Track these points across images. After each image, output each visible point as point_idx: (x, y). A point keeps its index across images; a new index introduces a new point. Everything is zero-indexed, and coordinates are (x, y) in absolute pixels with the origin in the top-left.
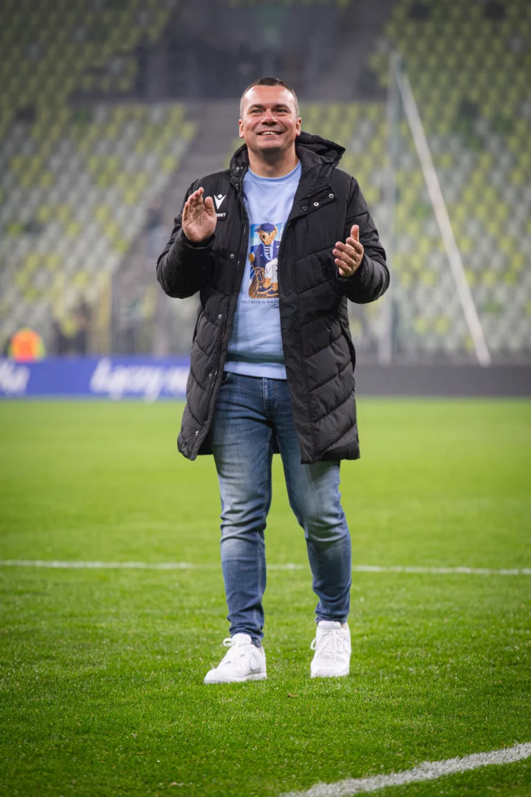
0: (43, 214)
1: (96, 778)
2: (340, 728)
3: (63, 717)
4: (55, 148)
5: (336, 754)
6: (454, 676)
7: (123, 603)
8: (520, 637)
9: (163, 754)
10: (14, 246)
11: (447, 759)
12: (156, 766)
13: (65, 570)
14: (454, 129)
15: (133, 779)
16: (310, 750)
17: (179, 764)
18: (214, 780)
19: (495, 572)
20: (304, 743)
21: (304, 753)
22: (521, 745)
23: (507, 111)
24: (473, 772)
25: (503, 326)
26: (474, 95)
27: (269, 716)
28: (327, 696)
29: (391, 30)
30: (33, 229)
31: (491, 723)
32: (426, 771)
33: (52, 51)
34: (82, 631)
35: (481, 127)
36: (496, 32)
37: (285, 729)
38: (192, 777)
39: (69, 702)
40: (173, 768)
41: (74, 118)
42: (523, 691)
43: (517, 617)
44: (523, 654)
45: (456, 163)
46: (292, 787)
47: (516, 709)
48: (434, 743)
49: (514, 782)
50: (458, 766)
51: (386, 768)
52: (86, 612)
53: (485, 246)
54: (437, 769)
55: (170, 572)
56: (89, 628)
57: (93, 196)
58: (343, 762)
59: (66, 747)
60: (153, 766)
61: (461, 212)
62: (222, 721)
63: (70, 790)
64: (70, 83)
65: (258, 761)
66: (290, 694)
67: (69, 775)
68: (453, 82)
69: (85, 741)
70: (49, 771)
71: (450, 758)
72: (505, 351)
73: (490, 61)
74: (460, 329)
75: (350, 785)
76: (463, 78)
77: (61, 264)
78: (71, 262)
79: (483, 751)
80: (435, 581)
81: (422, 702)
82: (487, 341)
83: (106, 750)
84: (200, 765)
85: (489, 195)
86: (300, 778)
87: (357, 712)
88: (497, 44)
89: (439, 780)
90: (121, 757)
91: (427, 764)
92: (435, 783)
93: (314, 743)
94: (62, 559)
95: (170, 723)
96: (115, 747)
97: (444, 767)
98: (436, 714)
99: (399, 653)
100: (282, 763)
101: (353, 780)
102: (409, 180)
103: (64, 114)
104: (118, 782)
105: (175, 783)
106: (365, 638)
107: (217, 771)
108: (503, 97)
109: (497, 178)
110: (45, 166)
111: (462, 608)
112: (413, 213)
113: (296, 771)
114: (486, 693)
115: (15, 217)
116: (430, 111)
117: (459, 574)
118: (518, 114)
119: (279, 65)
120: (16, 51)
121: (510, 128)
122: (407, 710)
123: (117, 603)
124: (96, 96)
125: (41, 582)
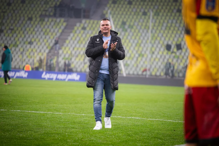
0: (33, 40)
4: (36, 26)
6: (117, 138)
7: (47, 120)
8: (131, 131)
10: (26, 46)
13: (35, 113)
14: (121, 27)
19: (126, 118)
23: (132, 24)
25: (129, 69)
26: (125, 20)
27: (78, 144)
28: (90, 140)
29: (108, 6)
30: (31, 43)
33: (36, 6)
35: (126, 27)
36: (130, 7)
41: (40, 20)
43: (131, 127)
44: (132, 134)
55: (57, 114)
56: (40, 125)
57: (44, 37)
64: (40, 13)
68: (121, 17)
72: (129, 74)
73: (129, 13)
76: (123, 16)
77: (36, 51)
78: (38, 51)
81: (110, 143)
82: (125, 71)
85: (127, 41)
88: (130, 10)
94: (34, 111)
103: (38, 19)
108: (131, 21)
109: (129, 38)
110: (34, 30)
111: (119, 124)
114: (124, 141)
115: (27, 40)
116: (116, 23)
117: (119, 118)
118: (134, 25)
119: (85, 11)
120: (29, 6)
121: (132, 27)
122: (107, 144)
123: (46, 120)
124: (46, 16)
125: (30, 115)
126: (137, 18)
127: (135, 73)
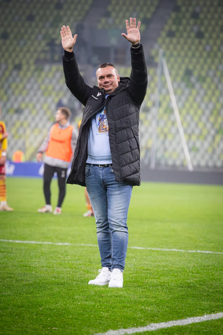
0: (23, 106)
1: (24, 325)
2: (120, 309)
3: (14, 301)
4: (29, 81)
5: (118, 319)
6: (167, 291)
7: (42, 257)
8: (194, 277)
9: (51, 317)
10: (11, 118)
11: (160, 323)
12: (48, 321)
13: (20, 244)
14: (183, 80)
15: (38, 326)
16: (108, 317)
17: (57, 321)
18: (70, 327)
19: (187, 251)
20: (106, 314)
21: (106, 318)
22: (189, 318)
23: (203, 74)
24: (170, 328)
25: (199, 156)
26: (191, 67)
27: (93, 303)
28: (117, 296)
29: (160, 40)
30: (19, 111)
31: (179, 309)
32: (152, 327)
33: (29, 43)
34: (25, 268)
35: (193, 79)
36: (200, 43)
37: (99, 309)
38: (62, 326)
39: (17, 295)
40: (54, 322)
41: (36, 70)
42: (192, 298)
43: (193, 269)
44: (194, 283)
45: (183, 93)
46: (99, 331)
47: (189, 304)
48: (156, 316)
49: (185, 332)
50: (164, 325)
51: (137, 325)
52: (27, 260)
53: (193, 125)
54: (156, 326)
55: (61, 246)
56: (28, 267)
57: (42, 100)
58: (120, 322)
59: (14, 312)
60: (47, 321)
61: (184, 112)
62: (75, 305)
63: (14, 329)
64: (35, 56)
65: (88, 321)
66: (103, 295)
67: (14, 323)
68: (183, 61)
69: (22, 310)
70: (6, 322)
71: (162, 322)
72: (199, 166)
73: (197, 54)
74: (182, 157)
75: (122, 331)
76: (187, 60)
77: (29, 125)
78: (33, 125)
79: (175, 320)
80: (163, 254)
81: (153, 300)
82: (192, 161)
83: (29, 314)
84: (65, 321)
85: (195, 106)
86: (103, 328)
87: (128, 303)
88: (201, 48)
89: (157, 330)
90: (35, 317)
91: (153, 324)
92: (155, 332)
93: (110, 315)
94: (20, 240)
95: (55, 305)
96: (33, 313)
97: (159, 326)
98: (158, 305)
99: (146, 281)
100: (97, 322)
101: (124, 330)
102: (164, 99)
103: (33, 68)
104: (33, 327)
105: (54, 328)
106: (134, 274)
107: (71, 324)
108: (202, 68)
109: (199, 99)
110: (24, 87)
111: (172, 265)
112: (165, 112)
113: (102, 325)
114: (178, 298)
115: (12, 106)
116: (174, 72)
117: (173, 252)
118: (207, 75)
119: (116, 51)
120: (15, 43)
121: (204, 80)
122: (147, 303)
123: (39, 257)
124: (45, 61)
125: (11, 248)
126: (213, 62)
127: (211, 164)
